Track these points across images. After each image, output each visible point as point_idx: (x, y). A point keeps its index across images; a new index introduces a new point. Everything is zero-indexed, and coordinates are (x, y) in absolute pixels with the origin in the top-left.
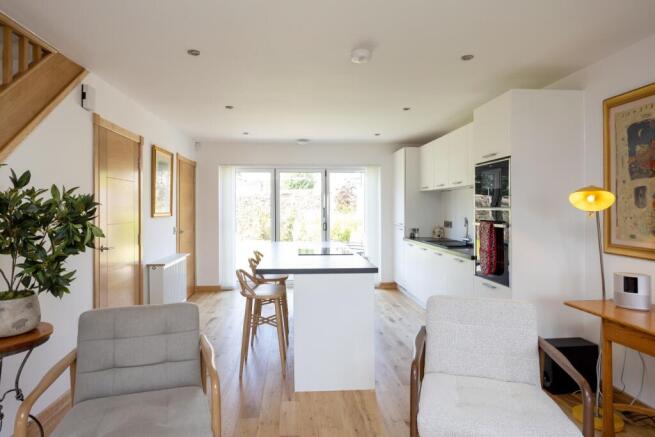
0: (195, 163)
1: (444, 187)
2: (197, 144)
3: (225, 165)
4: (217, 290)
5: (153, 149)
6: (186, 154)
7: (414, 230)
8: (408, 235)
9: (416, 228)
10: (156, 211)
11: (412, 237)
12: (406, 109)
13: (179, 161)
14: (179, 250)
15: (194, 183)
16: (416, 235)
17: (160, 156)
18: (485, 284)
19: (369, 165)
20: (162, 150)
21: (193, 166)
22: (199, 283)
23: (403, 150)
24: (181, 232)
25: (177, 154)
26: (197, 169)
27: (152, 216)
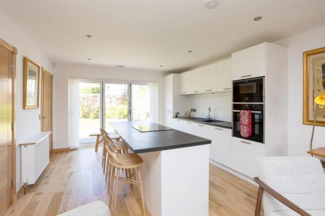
0: (52, 75)
1: (198, 93)
2: (54, 64)
3: (72, 78)
4: (67, 150)
5: (25, 60)
6: (47, 68)
7: (178, 113)
8: (175, 116)
9: (178, 112)
10: (27, 104)
11: (177, 117)
12: (190, 52)
13: (43, 72)
14: (42, 130)
15: (52, 88)
16: (179, 116)
17: (30, 66)
18: (242, 142)
19: (152, 82)
20: (31, 62)
21: (52, 77)
22: (55, 147)
23: (172, 74)
24: (43, 118)
25: (42, 67)
26: (54, 79)
27: (24, 108)
